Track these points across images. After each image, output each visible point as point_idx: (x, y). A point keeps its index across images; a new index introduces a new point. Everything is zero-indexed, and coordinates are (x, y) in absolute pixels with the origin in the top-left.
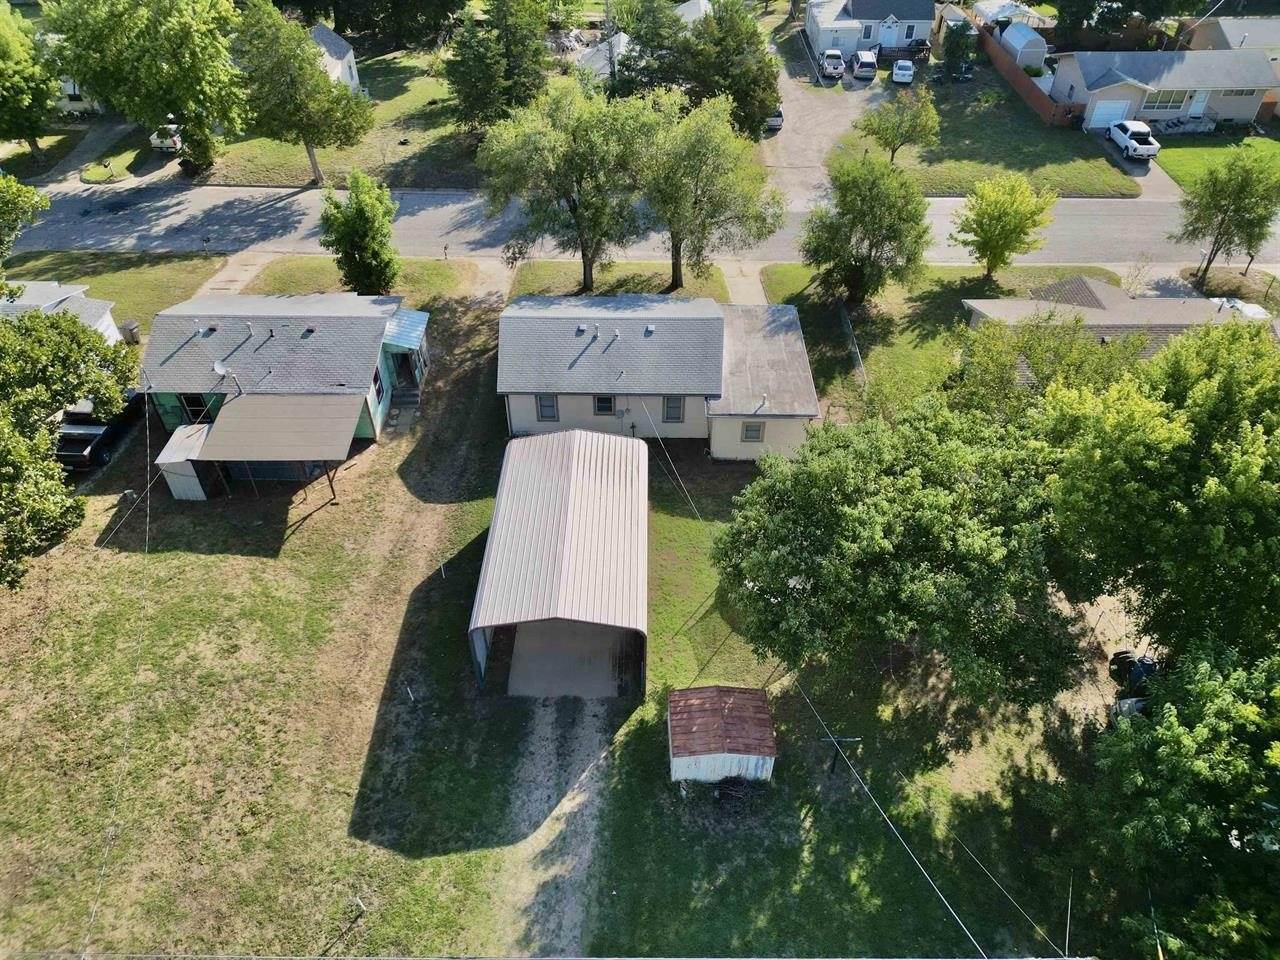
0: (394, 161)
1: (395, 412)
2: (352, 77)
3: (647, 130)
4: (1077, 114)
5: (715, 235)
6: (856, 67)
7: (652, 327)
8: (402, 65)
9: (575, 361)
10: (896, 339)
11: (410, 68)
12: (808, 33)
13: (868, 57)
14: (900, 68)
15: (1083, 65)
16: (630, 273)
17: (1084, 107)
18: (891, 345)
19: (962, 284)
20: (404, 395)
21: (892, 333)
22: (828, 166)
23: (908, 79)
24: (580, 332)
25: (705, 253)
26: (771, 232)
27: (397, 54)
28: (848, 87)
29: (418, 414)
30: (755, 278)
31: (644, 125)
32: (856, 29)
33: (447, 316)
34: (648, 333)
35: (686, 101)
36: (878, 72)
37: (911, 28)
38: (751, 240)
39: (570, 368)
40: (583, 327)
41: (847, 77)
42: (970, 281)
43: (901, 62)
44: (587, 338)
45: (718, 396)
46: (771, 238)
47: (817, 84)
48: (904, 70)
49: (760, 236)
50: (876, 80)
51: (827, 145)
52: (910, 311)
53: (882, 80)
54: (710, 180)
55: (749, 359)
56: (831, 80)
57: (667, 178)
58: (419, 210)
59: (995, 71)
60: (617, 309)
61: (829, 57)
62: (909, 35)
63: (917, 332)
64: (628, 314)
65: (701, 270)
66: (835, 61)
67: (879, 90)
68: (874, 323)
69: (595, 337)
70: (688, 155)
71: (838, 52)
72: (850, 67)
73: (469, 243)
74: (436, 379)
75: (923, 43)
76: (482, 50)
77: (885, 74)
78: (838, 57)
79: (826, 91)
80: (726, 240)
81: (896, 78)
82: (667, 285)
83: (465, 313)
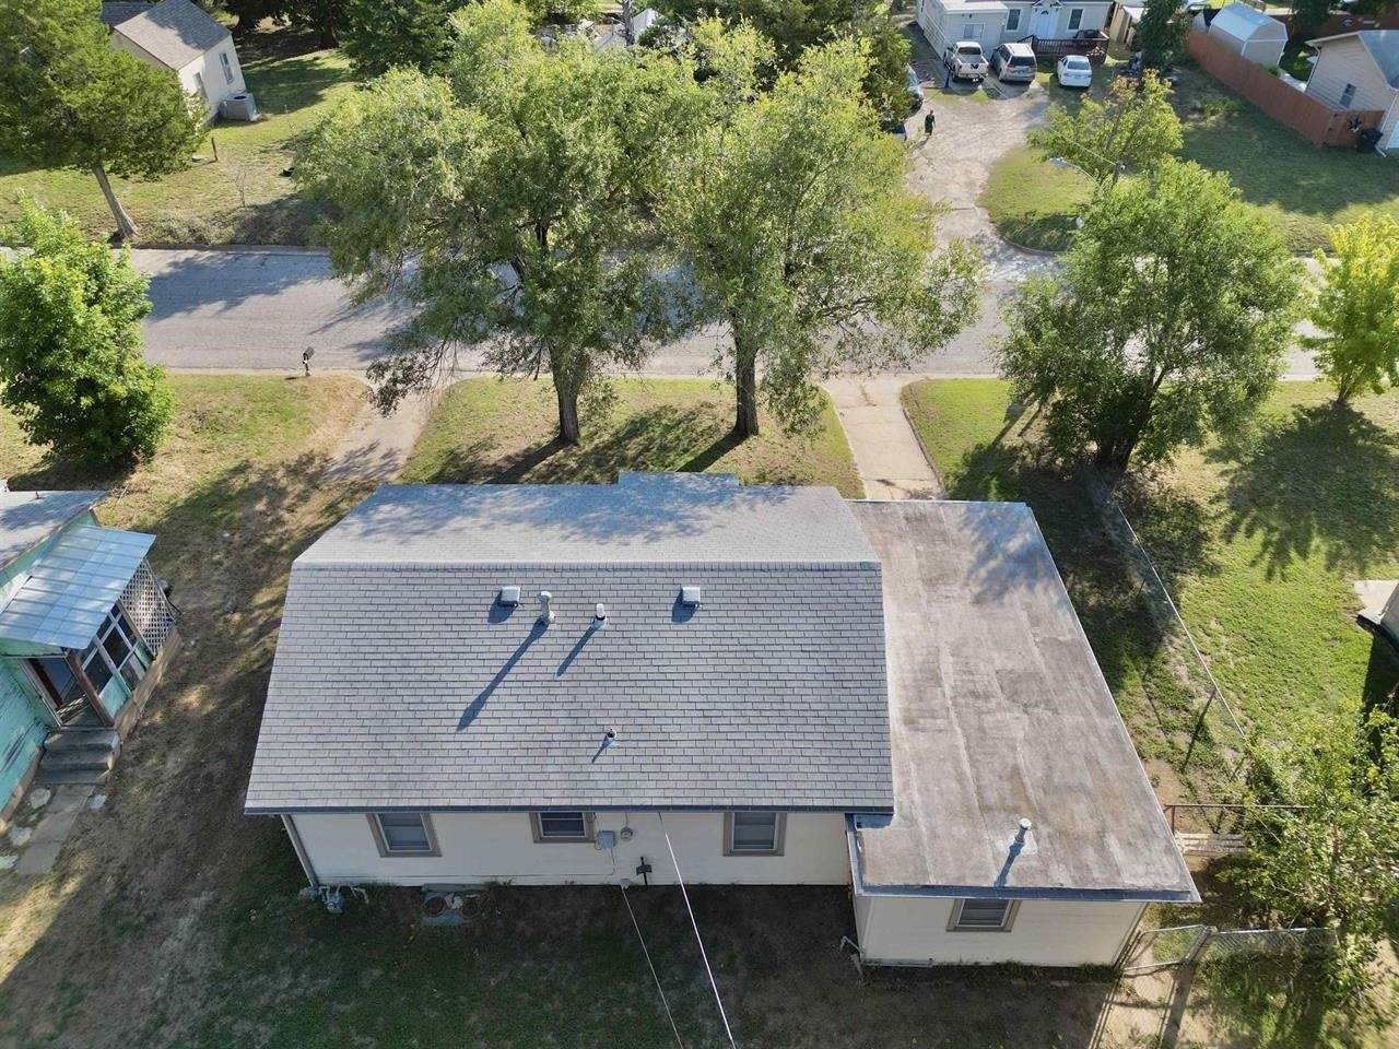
0: (262, 201)
1: (40, 798)
2: (230, 78)
3: (682, 118)
4: (1367, 125)
5: (827, 337)
6: (1004, 65)
7: (693, 592)
8: (323, 67)
9: (481, 701)
10: (1217, 552)
11: (334, 71)
12: (922, 24)
13: (1023, 50)
14: (1073, 66)
15: (1376, 50)
16: (652, 404)
17: (1379, 115)
18: (1213, 570)
19: (1301, 422)
20: (73, 749)
21: (1204, 537)
22: (988, 207)
23: (1085, 82)
24: (502, 609)
25: (812, 378)
26: (950, 331)
27: (322, 54)
28: (993, 94)
29: (101, 799)
30: (895, 410)
31: (676, 105)
32: (998, 14)
33: (260, 506)
34: (684, 609)
35: (769, 53)
36: (1038, 74)
37: (1077, 14)
38: (906, 349)
39: (464, 723)
40: (513, 592)
41: (990, 81)
42: (1311, 414)
43: (1071, 58)
44: (518, 625)
45: (882, 814)
46: (953, 344)
47: (946, 90)
48: (1075, 68)
49: (926, 343)
50: (1034, 85)
51: (980, 176)
52: (1224, 483)
53: (1044, 85)
54: (821, 222)
55: (947, 664)
56: (967, 84)
57: (727, 216)
58: (287, 285)
59: (1203, 73)
60: (608, 531)
61: (964, 51)
62: (1074, 24)
63: (1259, 536)
64: (634, 551)
65: (802, 414)
66: (972, 57)
67: (1043, 99)
68: (1161, 514)
69: (541, 625)
70: (774, 169)
71: (975, 45)
72: (994, 68)
73: (361, 345)
74: (183, 684)
75: (1096, 34)
76: (402, 11)
77: (1046, 77)
78: (976, 51)
79: (962, 99)
80: (852, 348)
81: (1064, 81)
82: (724, 429)
83: (303, 498)
